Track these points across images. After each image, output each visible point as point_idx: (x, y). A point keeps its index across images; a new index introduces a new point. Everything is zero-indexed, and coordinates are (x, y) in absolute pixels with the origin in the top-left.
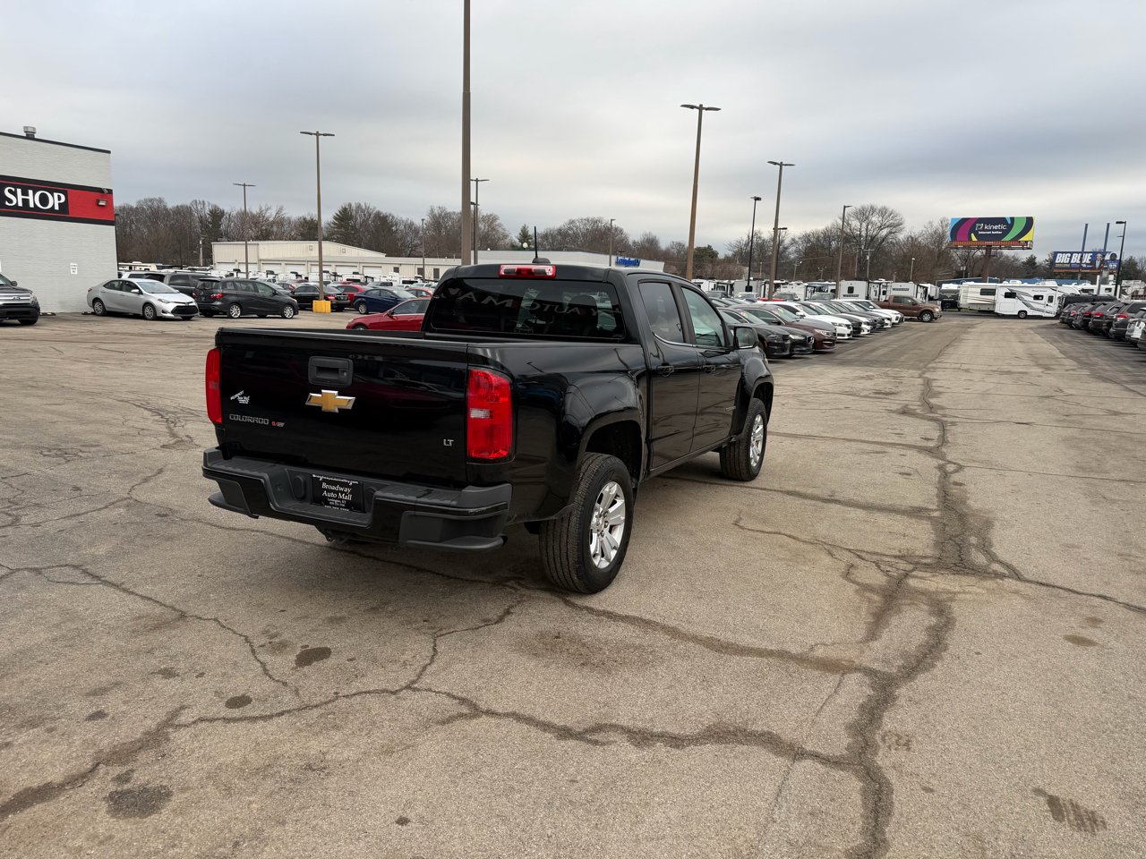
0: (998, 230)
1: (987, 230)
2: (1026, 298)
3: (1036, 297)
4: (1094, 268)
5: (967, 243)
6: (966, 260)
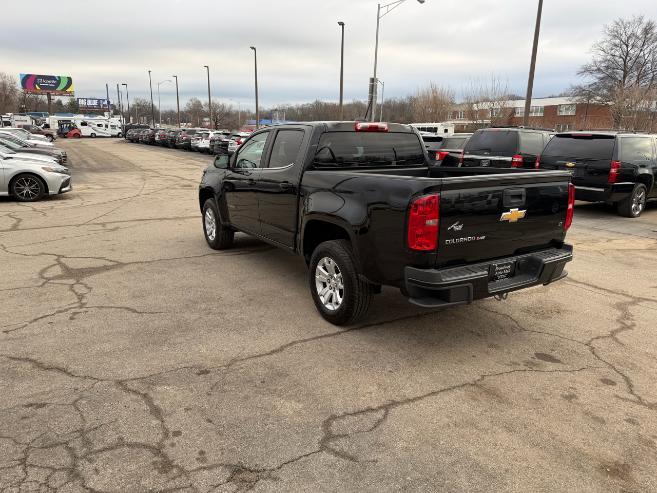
0: (52, 84)
1: (44, 83)
2: (93, 126)
3: (99, 125)
4: (100, 108)
5: (34, 91)
6: (24, 101)
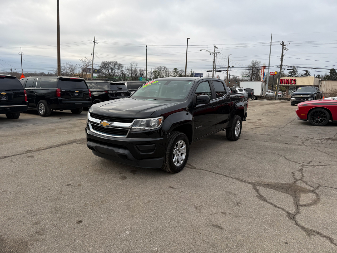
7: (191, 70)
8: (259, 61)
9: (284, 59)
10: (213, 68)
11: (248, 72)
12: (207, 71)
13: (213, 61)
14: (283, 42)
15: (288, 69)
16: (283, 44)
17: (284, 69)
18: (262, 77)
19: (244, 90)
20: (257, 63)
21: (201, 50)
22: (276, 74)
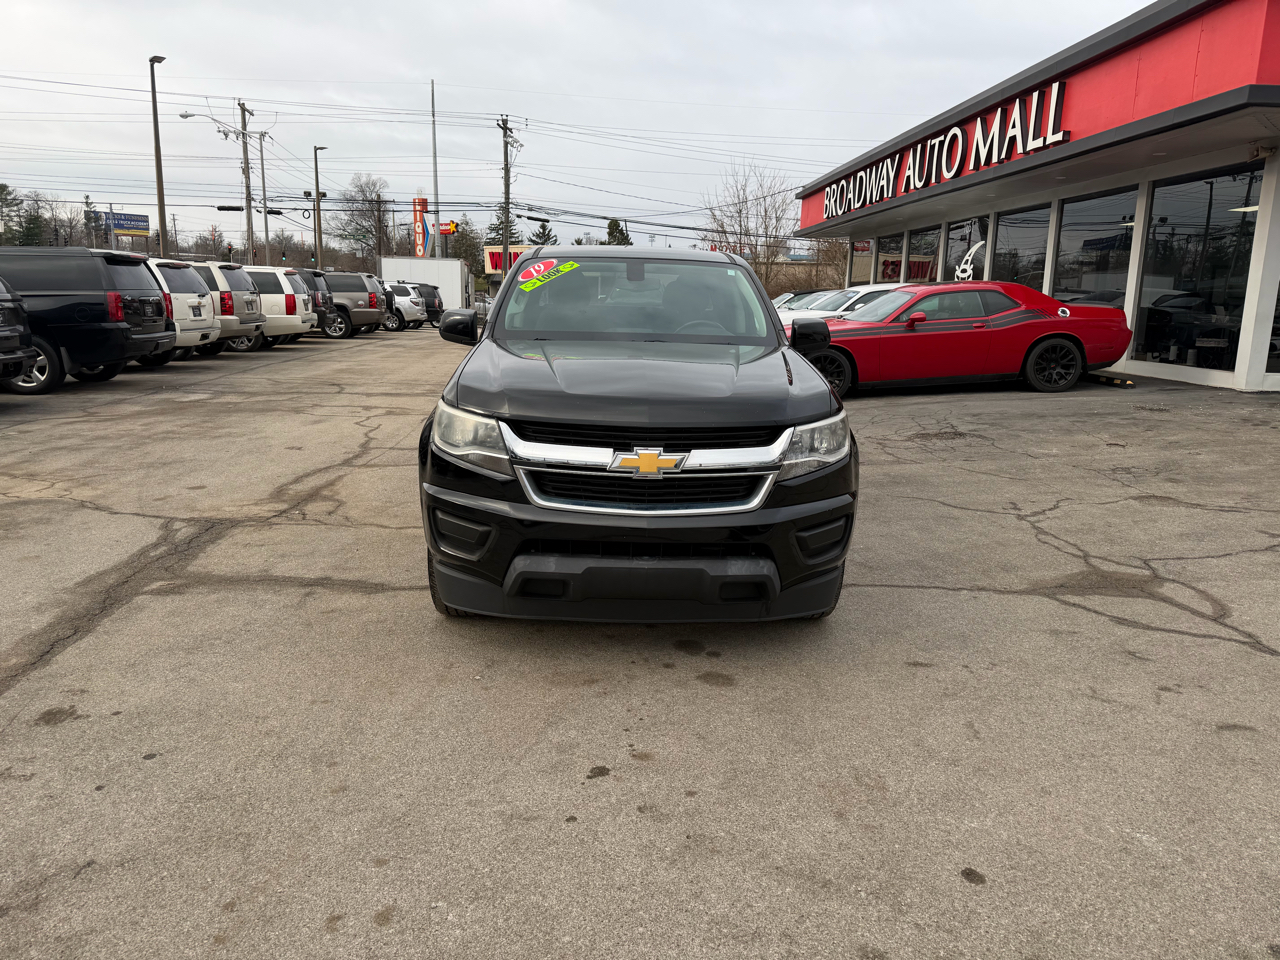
7: (87, 197)
8: (380, 179)
9: (512, 180)
10: (244, 196)
11: (346, 218)
12: (221, 208)
13: (240, 165)
14: (504, 117)
15: (529, 218)
16: (505, 127)
17: (519, 216)
18: (419, 241)
19: (411, 291)
20: (374, 185)
21: (184, 116)
22: (454, 232)
